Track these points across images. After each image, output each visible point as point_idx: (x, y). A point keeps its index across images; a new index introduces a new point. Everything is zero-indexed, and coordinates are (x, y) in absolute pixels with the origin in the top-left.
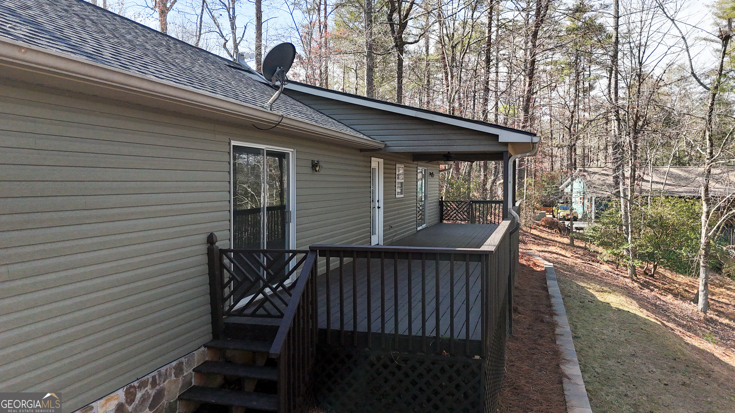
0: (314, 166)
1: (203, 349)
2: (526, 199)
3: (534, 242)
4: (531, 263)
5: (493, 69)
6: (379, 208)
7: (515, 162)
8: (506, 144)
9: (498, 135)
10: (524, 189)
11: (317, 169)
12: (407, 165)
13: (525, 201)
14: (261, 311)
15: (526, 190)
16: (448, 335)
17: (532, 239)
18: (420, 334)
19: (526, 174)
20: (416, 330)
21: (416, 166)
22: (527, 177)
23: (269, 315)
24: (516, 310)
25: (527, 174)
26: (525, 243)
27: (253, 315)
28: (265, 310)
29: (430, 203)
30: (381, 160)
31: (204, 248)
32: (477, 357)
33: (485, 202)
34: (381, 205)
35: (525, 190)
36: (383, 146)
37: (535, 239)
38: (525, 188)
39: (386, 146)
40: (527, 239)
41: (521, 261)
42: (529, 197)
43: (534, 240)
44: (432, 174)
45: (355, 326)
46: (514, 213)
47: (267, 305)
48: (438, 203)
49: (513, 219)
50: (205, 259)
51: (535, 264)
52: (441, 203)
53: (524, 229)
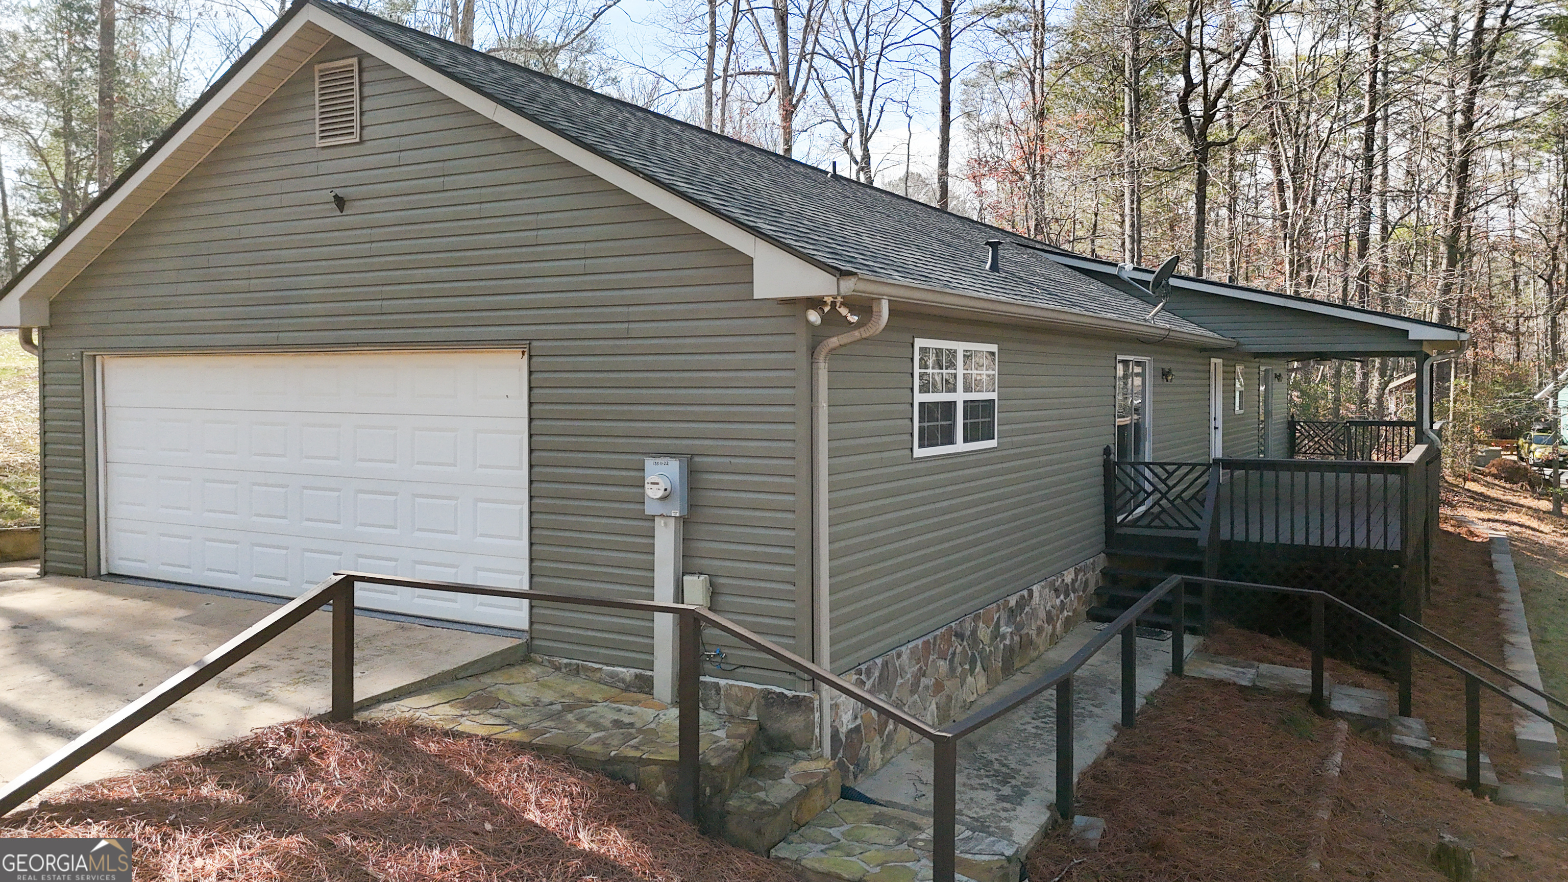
0: (1165, 374)
1: (1103, 554)
2: (1454, 420)
3: (1472, 504)
4: (1463, 531)
5: (1378, 171)
6: (1216, 428)
7: (1432, 365)
8: (1420, 342)
9: (1408, 331)
10: (1449, 401)
11: (1170, 378)
12: (1247, 364)
13: (1451, 425)
14: (1157, 523)
15: (1455, 402)
16: (1364, 545)
17: (1468, 500)
18: (1334, 544)
19: (1453, 370)
20: (1329, 541)
21: (1257, 365)
22: (1456, 377)
23: (1167, 527)
24: (1436, 582)
25: (1456, 372)
26: (1453, 507)
27: (1149, 526)
28: (1162, 521)
29: (1275, 424)
30: (1221, 361)
31: (1100, 460)
32: (1396, 566)
33: (1365, 424)
34: (1219, 424)
35: (1451, 403)
36: (1235, 344)
37: (1475, 500)
38: (1451, 399)
39: (1238, 344)
40: (1456, 498)
41: (1444, 525)
42: (1460, 417)
43: (1472, 501)
44: (1278, 377)
45: (1261, 538)
46: (1433, 436)
47: (1164, 516)
48: (1285, 425)
49: (1431, 443)
50: (1101, 470)
51: (1471, 533)
52: (1292, 424)
53: (1451, 479)
